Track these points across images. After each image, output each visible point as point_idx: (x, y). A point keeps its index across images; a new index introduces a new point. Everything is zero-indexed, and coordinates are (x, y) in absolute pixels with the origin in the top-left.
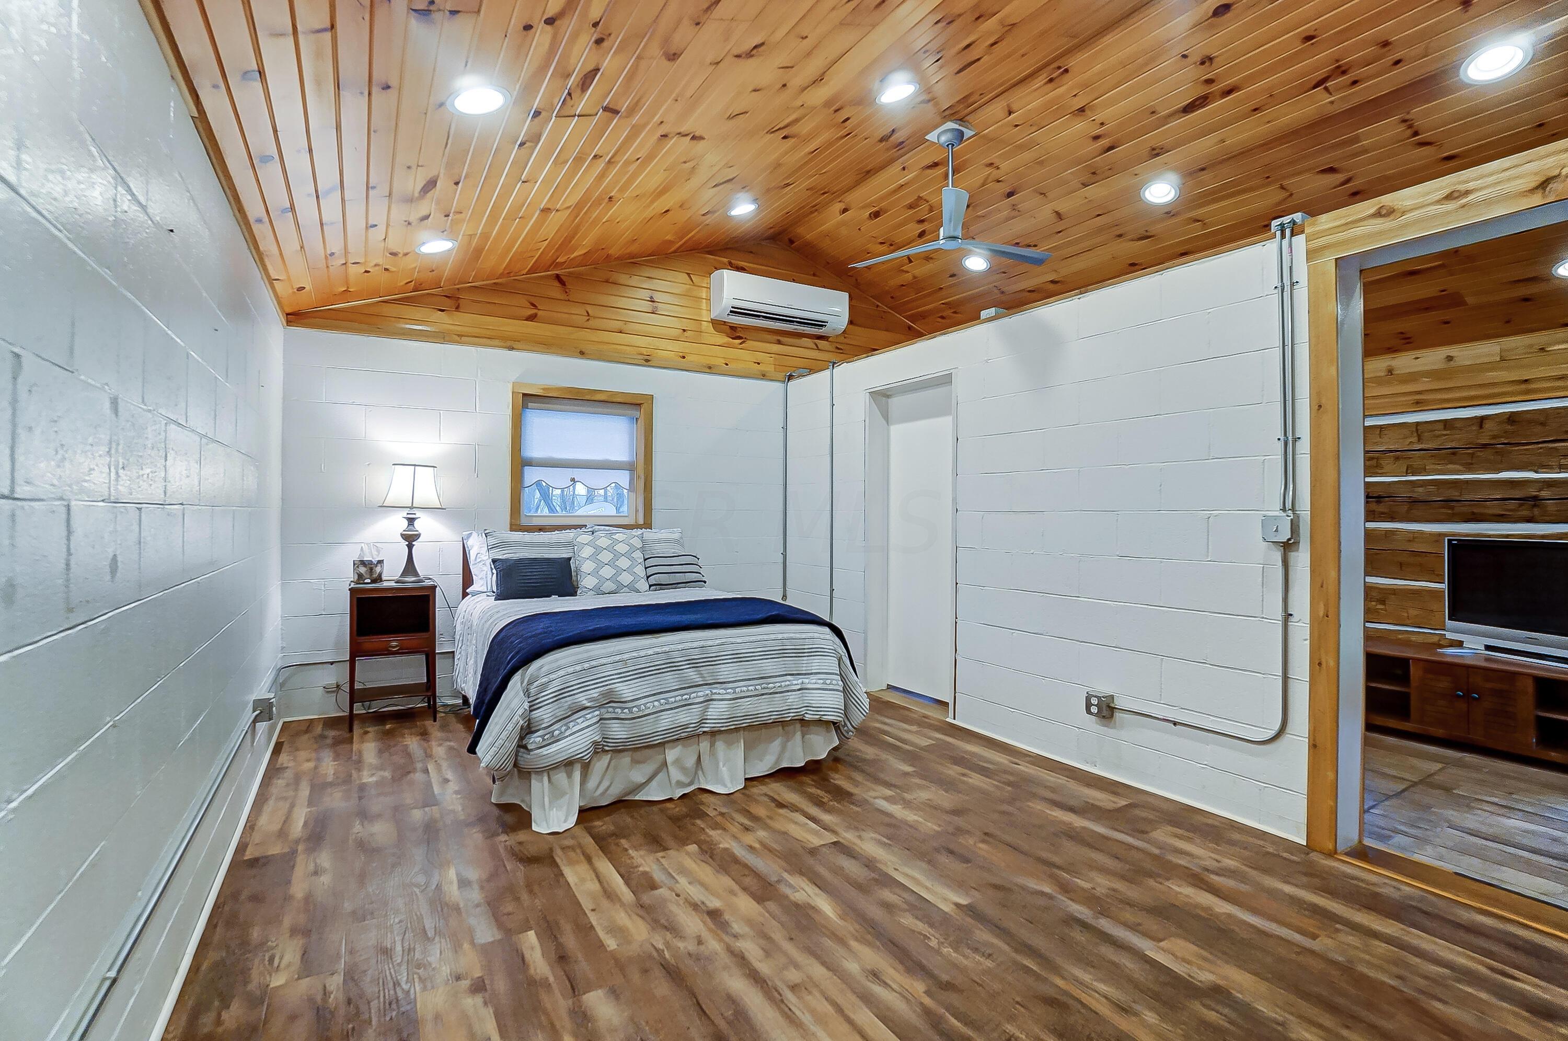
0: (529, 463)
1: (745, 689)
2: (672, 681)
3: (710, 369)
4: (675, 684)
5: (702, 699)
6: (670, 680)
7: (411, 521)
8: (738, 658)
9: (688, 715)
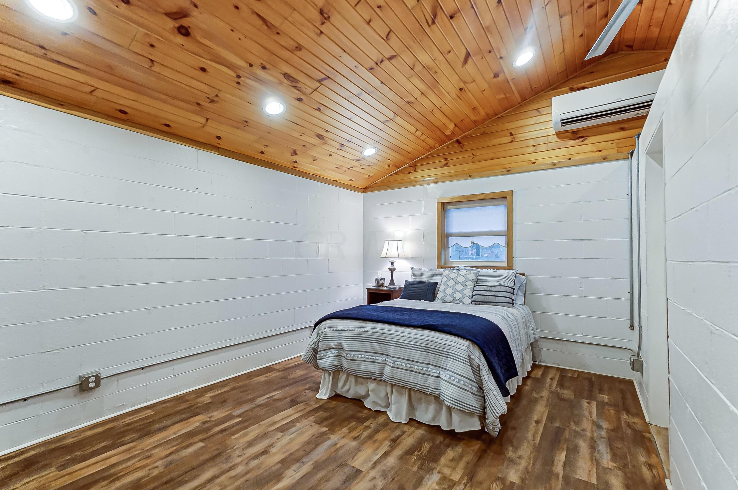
0: (451, 235)
1: (401, 364)
2: (368, 347)
3: (554, 166)
4: (369, 349)
5: (380, 362)
6: (367, 346)
7: (392, 263)
8: (398, 345)
9: (375, 367)
